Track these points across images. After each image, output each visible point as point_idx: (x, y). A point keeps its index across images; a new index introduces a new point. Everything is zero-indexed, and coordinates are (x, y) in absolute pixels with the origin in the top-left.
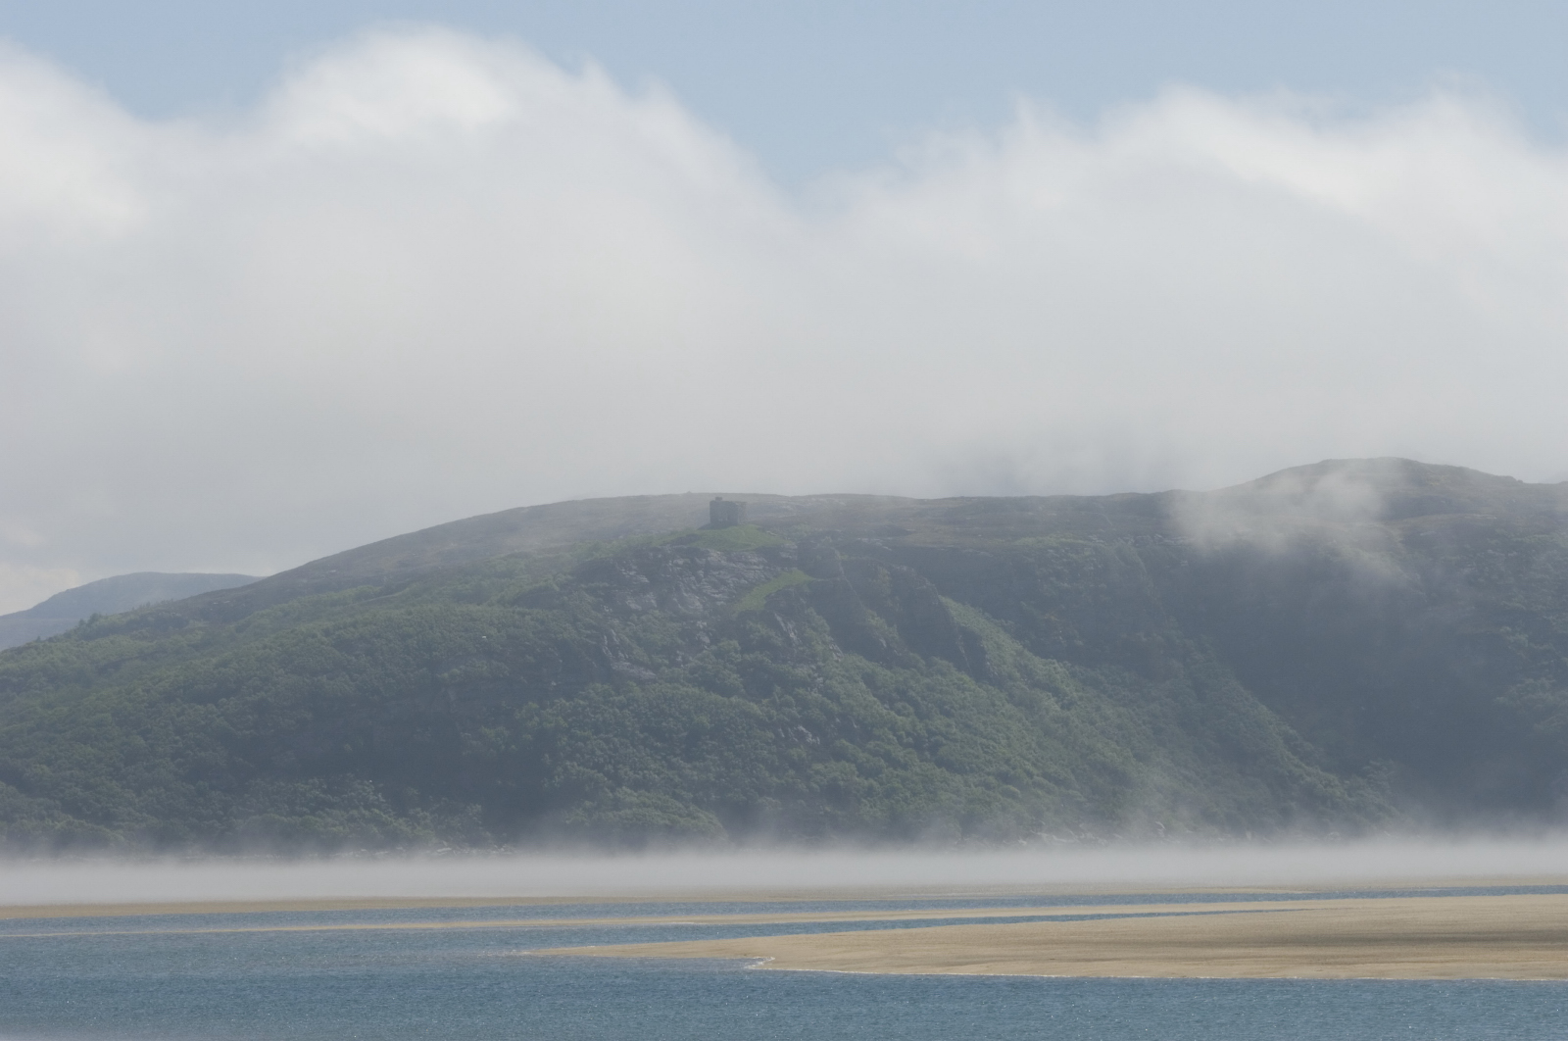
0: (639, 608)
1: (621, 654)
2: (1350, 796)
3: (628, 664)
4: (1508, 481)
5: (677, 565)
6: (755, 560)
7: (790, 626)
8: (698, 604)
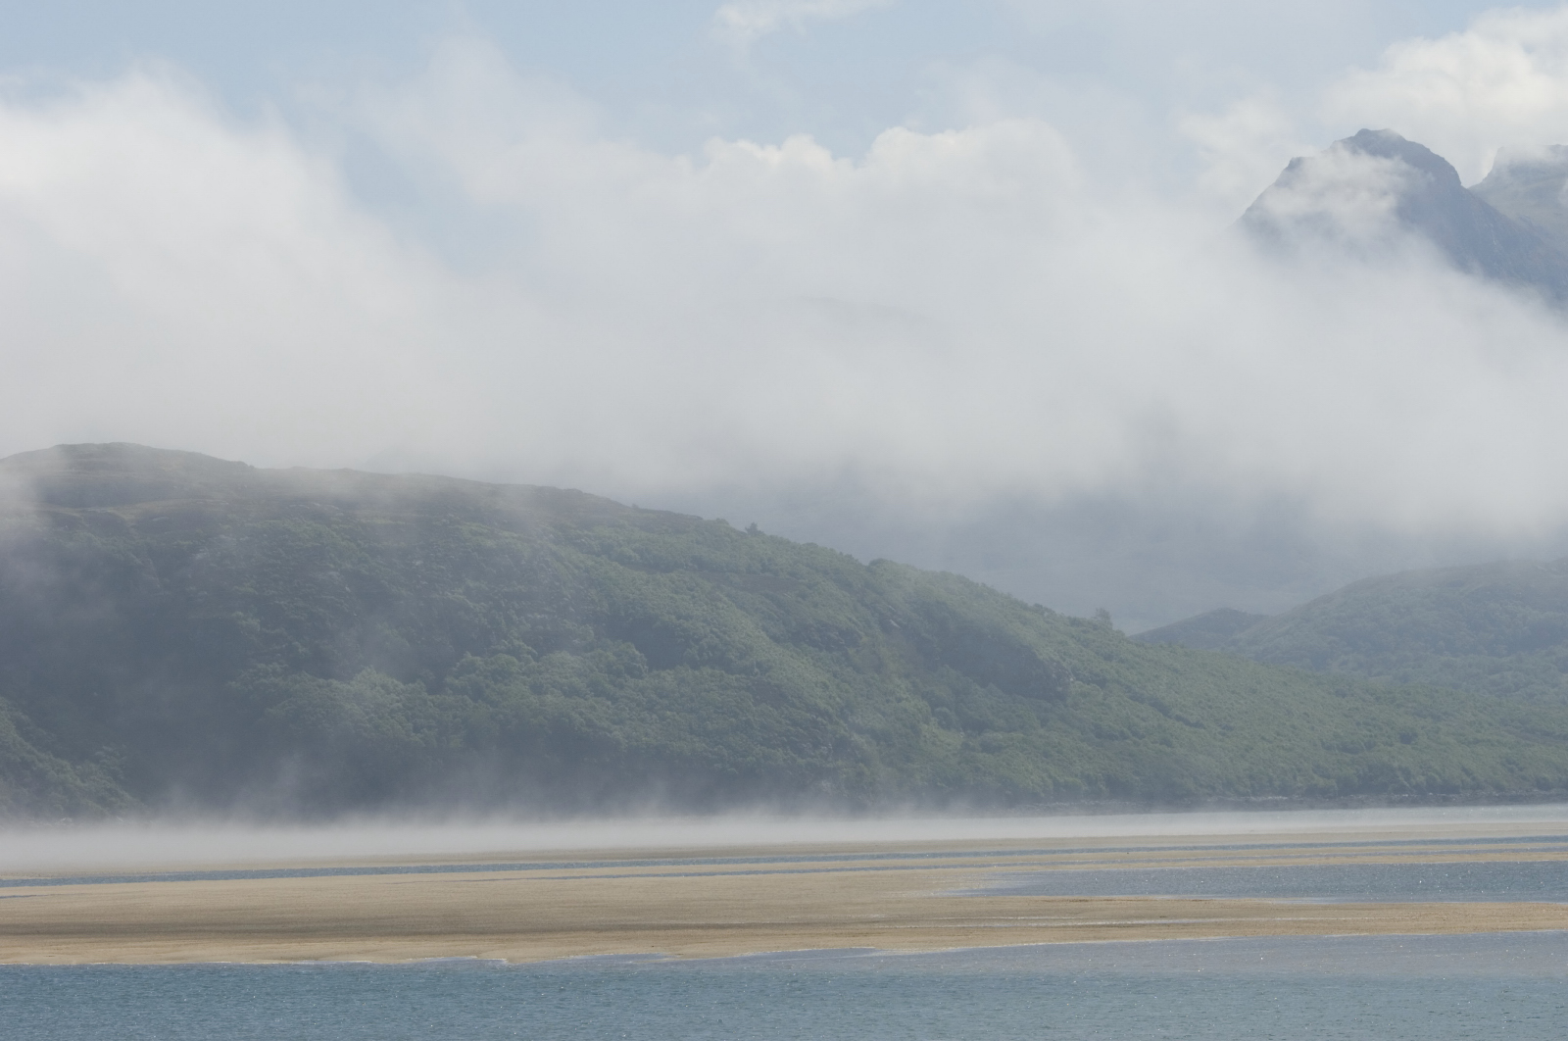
2: (83, 782)
4: (240, 465)
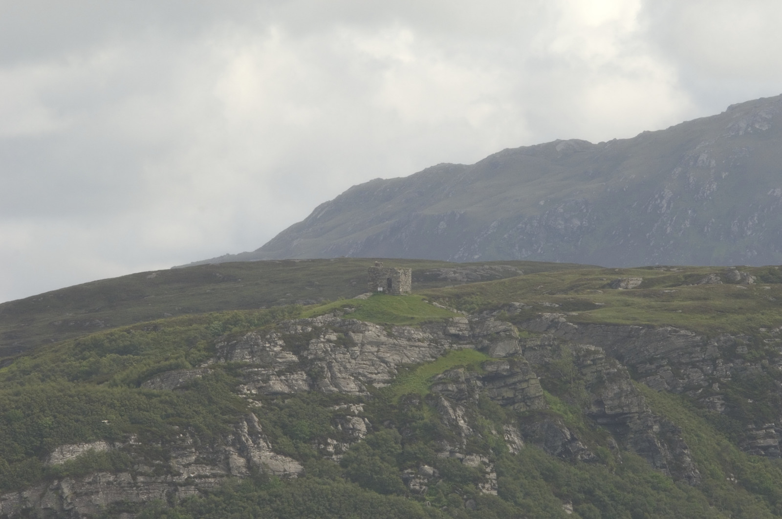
0: (286, 390)
1: (262, 443)
3: (272, 454)
5: (329, 341)
6: (421, 335)
7: (460, 413)
8: (352, 385)
